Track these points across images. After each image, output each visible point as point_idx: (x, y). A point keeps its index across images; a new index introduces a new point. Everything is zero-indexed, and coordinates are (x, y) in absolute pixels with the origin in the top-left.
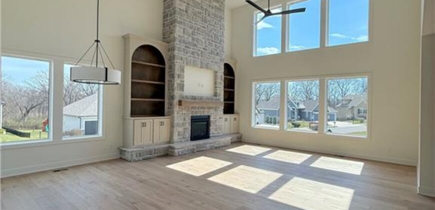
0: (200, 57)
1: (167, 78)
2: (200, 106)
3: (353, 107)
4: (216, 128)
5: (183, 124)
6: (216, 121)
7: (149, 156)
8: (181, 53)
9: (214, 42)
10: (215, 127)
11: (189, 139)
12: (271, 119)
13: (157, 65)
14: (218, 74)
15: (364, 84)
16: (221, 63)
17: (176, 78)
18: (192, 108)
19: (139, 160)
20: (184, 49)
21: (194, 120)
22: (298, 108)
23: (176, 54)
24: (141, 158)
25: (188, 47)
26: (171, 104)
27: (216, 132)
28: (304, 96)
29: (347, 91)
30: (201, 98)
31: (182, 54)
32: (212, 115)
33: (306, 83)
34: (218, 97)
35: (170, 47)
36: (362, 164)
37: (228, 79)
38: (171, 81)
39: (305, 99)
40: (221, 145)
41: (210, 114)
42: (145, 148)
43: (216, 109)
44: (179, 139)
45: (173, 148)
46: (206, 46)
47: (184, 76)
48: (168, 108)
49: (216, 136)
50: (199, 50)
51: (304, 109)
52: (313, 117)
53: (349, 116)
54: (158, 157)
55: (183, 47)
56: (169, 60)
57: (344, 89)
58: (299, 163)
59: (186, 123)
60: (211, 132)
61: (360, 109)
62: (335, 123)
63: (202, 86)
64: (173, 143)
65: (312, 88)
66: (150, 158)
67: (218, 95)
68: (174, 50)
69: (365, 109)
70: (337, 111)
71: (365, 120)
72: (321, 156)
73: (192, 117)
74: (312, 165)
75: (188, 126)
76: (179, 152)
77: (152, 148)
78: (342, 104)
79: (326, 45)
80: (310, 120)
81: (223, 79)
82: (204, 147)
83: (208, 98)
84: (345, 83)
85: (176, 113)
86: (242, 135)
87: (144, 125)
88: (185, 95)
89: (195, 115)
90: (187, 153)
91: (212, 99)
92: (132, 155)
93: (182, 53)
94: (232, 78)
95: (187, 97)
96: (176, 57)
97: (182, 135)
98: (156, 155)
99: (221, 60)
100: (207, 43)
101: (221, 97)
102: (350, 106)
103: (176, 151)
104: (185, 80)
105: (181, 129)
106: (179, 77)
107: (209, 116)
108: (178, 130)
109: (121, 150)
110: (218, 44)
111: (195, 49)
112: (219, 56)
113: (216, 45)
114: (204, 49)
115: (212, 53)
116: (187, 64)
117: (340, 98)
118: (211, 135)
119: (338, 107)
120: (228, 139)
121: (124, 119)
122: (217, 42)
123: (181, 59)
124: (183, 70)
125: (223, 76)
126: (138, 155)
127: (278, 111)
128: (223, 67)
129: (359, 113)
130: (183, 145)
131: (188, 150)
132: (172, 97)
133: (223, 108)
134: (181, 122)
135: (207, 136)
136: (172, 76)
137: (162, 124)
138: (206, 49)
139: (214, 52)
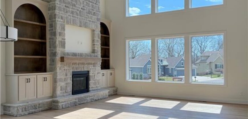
0: (79, 17)
1: (48, 36)
2: (81, 62)
3: (210, 63)
4: (95, 83)
5: (65, 79)
6: (94, 75)
7: (34, 110)
8: (61, 12)
9: (92, 2)
10: (94, 81)
11: (71, 93)
12: (137, 76)
13: (38, 24)
14: (95, 32)
15: (220, 42)
16: (98, 22)
17: (58, 36)
18: (73, 64)
19: (25, 115)
20: (64, 9)
21: (75, 75)
22: (162, 65)
23: (57, 13)
24: (26, 113)
25: (67, 7)
26: (53, 61)
27: (95, 86)
28: (167, 53)
29: (205, 48)
30: (81, 55)
31: (62, 14)
32: (91, 71)
33: (168, 41)
34: (96, 54)
35: (51, 6)
36: (221, 106)
37: (104, 36)
38: (53, 39)
39: (168, 56)
40: (99, 98)
41: (89, 70)
42: (30, 103)
43: (94, 65)
44: (61, 93)
45: (57, 102)
46: (83, 6)
47: (65, 34)
48: (50, 65)
49: (95, 90)
50: (78, 10)
51: (167, 66)
52: (175, 73)
53: (207, 71)
54: (42, 111)
55: (63, 7)
56: (50, 19)
57: (202, 46)
58: (171, 108)
59: (68, 78)
60: (90, 87)
61: (217, 64)
62: (195, 77)
63: (81, 43)
64: (56, 97)
65: (173, 46)
66: (35, 112)
67: (96, 51)
68: (55, 9)
69: (222, 64)
70: (197, 67)
71: (222, 74)
72: (188, 102)
73: (73, 72)
74: (182, 109)
75: (70, 81)
76: (62, 105)
77: (36, 102)
78: (202, 60)
79: (190, 7)
80: (172, 76)
81: (100, 37)
82: (85, 100)
83: (87, 55)
84: (203, 40)
85: (58, 69)
86: (117, 88)
87: (28, 81)
88: (66, 52)
89: (76, 71)
90: (69, 106)
91: (91, 56)
92: (18, 110)
93: (63, 12)
94: (108, 36)
95: (68, 54)
96: (57, 17)
97: (64, 90)
98: (40, 109)
99: (98, 19)
100: (85, 3)
101: (99, 54)
102: (208, 61)
103: (60, 104)
104: (65, 38)
105: (63, 84)
106: (60, 35)
107: (88, 71)
108: (60, 84)
109: (4, 106)
110: (94, 5)
111: (74, 9)
112: (96, 15)
113: (93, 6)
114: (82, 8)
115: (89, 13)
116: (68, 23)
117: (199, 54)
118: (90, 89)
119: (197, 63)
120: (106, 92)
121: (6, 76)
122: (93, 3)
123: (62, 18)
124: (63, 29)
125: (100, 35)
126: (24, 109)
127: (144, 68)
128: (99, 26)
129: (216, 68)
130: (66, 99)
131: (70, 103)
132: (54, 54)
133: (100, 64)
134: (63, 77)
135: (87, 90)
136: (54, 34)
137: (45, 79)
138: (84, 9)
139: (91, 12)
